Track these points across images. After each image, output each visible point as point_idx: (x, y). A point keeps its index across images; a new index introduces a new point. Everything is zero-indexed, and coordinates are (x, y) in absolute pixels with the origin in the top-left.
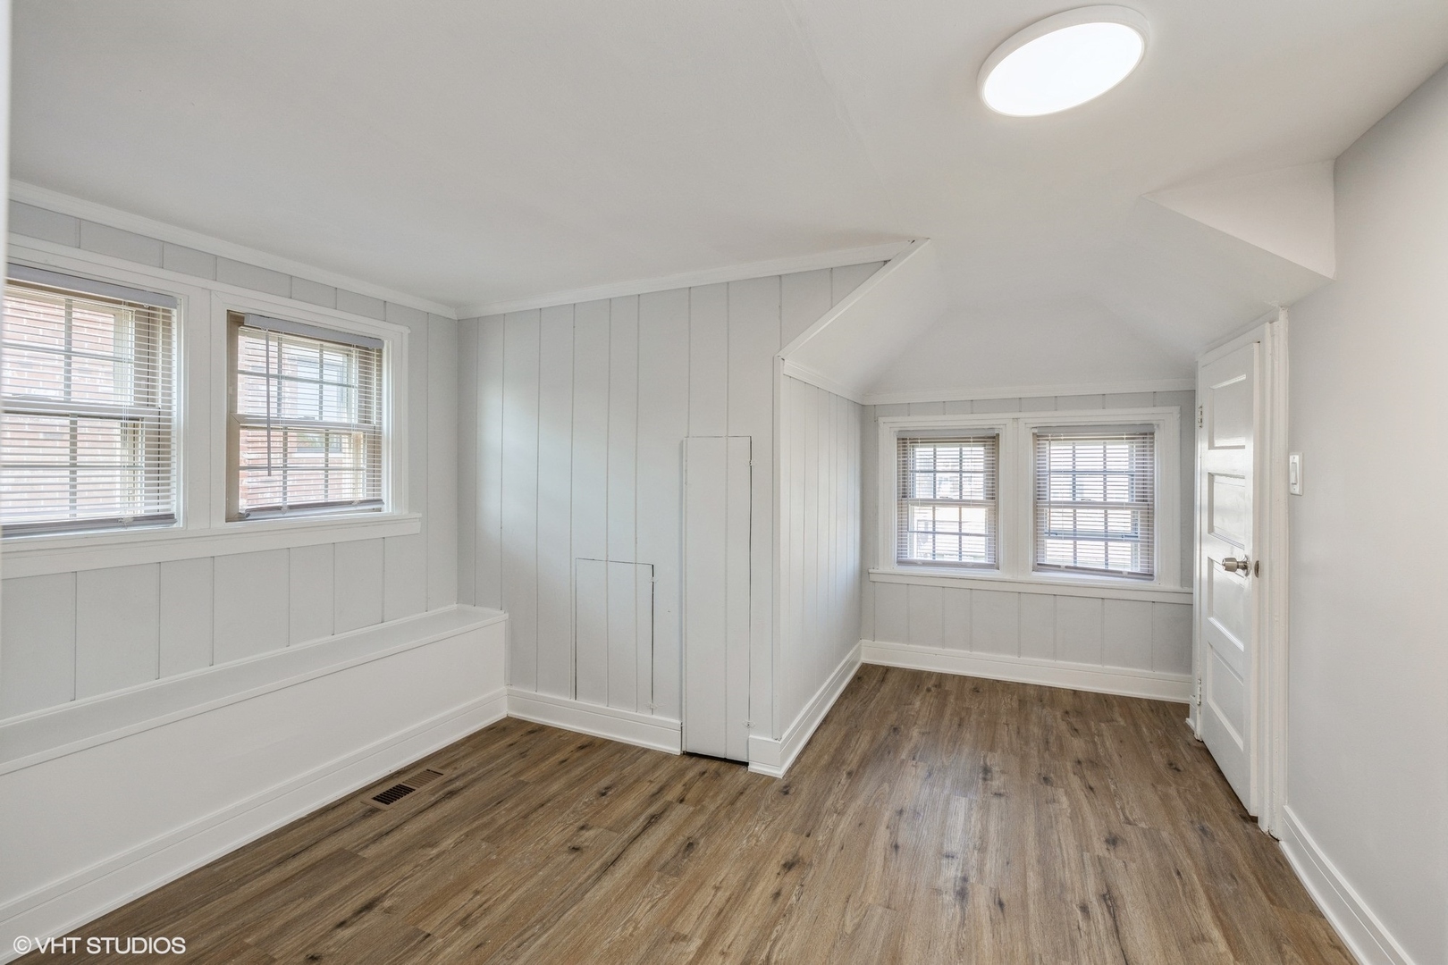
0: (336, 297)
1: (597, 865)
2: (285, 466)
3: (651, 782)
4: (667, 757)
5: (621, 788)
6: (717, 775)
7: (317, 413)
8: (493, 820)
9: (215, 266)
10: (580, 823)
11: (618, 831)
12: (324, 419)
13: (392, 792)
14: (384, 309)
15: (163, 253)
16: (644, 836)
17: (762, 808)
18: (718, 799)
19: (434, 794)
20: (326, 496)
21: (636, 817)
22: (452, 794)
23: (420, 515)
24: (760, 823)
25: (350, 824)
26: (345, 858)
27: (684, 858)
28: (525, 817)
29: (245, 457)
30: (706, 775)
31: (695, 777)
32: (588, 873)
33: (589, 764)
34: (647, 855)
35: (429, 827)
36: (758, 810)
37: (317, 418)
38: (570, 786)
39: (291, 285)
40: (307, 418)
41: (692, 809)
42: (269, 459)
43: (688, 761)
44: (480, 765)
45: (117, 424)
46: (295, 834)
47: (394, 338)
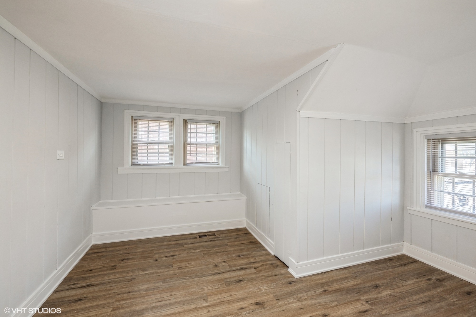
0: (206, 112)
1: (215, 272)
2: (197, 153)
3: (255, 259)
4: (269, 254)
5: (246, 257)
6: (277, 266)
7: (205, 141)
8: (211, 250)
9: (180, 110)
10: (224, 260)
11: (230, 267)
12: (207, 142)
13: (202, 235)
14: (219, 113)
15: (171, 110)
16: (234, 272)
17: (276, 283)
18: (267, 273)
19: (209, 239)
20: (206, 161)
21: (238, 266)
22: (212, 241)
23: (228, 167)
24: (268, 287)
25: (190, 239)
26: (182, 245)
27: (234, 283)
28: (217, 253)
29: (188, 151)
30: (273, 265)
31: (269, 264)
32: (211, 273)
33: (246, 247)
34: (228, 277)
35: (200, 246)
36: (274, 283)
37: (205, 142)
38: (235, 250)
39: (196, 111)
40: (202, 142)
41: (255, 272)
42: (191, 152)
43: (274, 258)
44: (225, 237)
45: (167, 145)
46: (181, 237)
47: (222, 120)
